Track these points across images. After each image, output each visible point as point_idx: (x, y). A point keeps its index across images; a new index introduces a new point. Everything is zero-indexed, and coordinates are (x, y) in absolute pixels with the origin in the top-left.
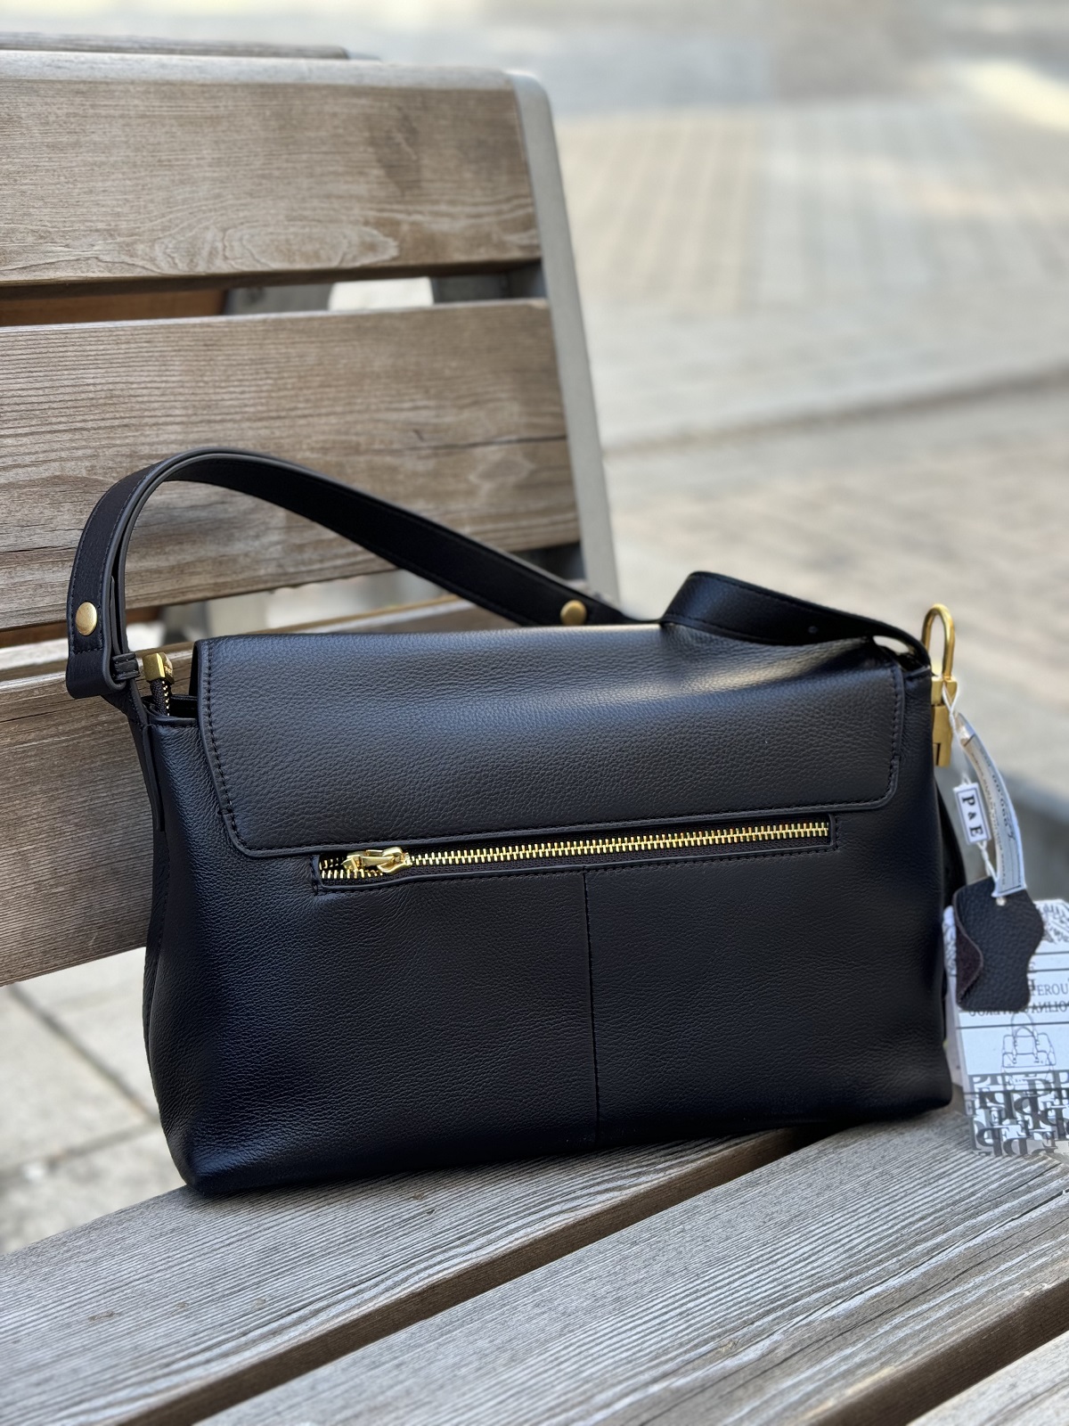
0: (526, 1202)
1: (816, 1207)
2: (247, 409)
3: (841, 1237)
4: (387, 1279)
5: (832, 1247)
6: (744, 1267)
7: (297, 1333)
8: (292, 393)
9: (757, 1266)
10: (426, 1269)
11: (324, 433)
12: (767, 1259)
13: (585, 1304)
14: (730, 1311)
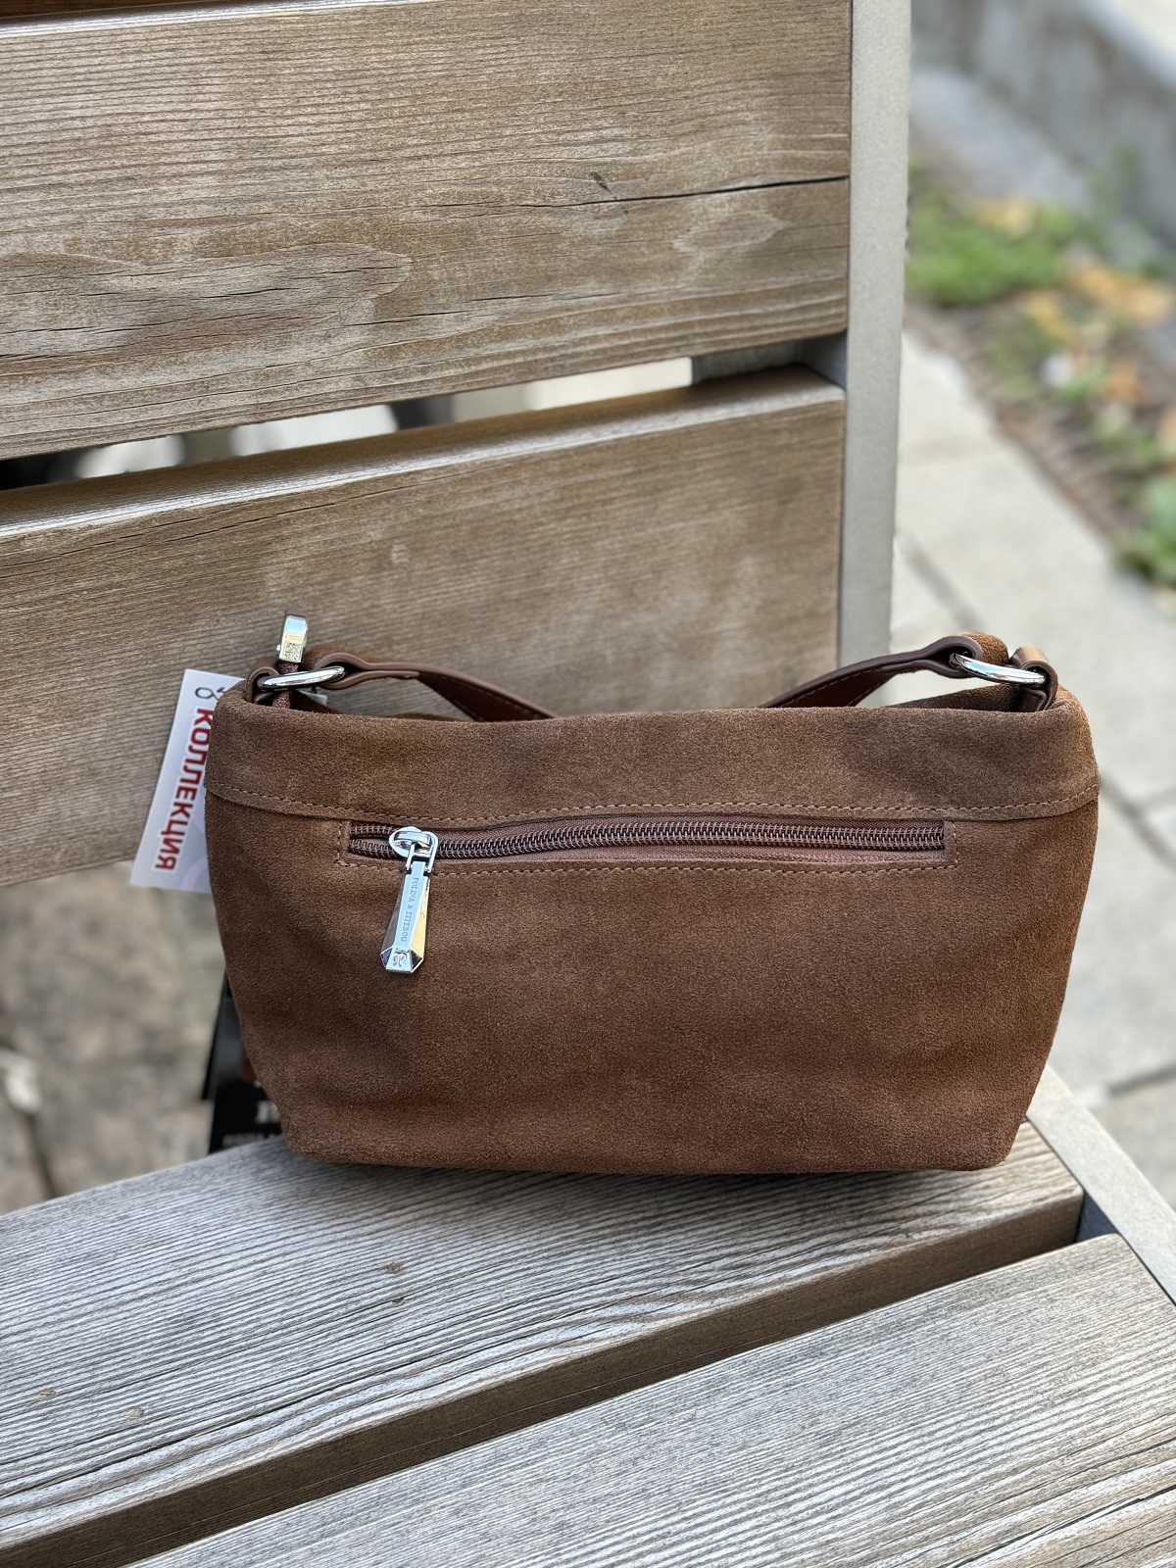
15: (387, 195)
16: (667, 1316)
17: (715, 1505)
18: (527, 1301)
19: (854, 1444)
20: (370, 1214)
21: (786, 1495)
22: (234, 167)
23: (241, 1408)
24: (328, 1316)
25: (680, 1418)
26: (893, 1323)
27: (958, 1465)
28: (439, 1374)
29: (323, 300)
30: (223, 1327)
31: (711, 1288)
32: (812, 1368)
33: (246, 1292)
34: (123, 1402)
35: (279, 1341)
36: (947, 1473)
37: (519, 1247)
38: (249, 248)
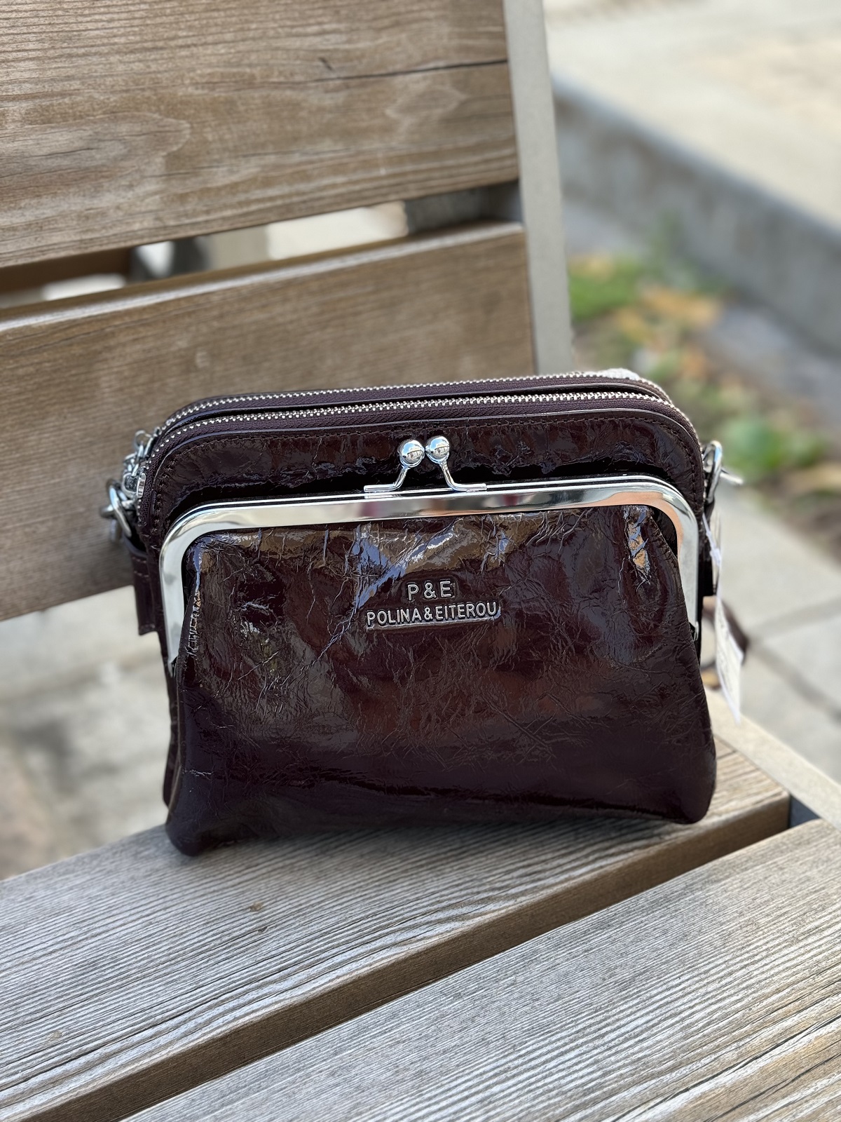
0: (362, 927)
1: (664, 963)
2: (116, 40)
3: (683, 1007)
4: (190, 1019)
5: (670, 1022)
6: (567, 1040)
7: (78, 1084)
8: (172, 19)
9: (581, 1041)
10: (234, 1009)
11: (210, 65)
12: (595, 1032)
13: (384, 1076)
14: (537, 1101)
15: (166, 75)
16: (481, 915)
17: (543, 1043)
18: (367, 917)
19: (646, 986)
20: (231, 872)
21: (599, 1029)
22: (48, 54)
23: (143, 1021)
24: (207, 947)
25: (504, 984)
26: (661, 898)
27: (732, 992)
28: (303, 977)
29: (124, 157)
30: (121, 966)
31: (513, 891)
32: (603, 937)
33: (137, 938)
34: (43, 1029)
35: (169, 970)
36: (724, 999)
37: (355, 881)
38: (65, 117)
